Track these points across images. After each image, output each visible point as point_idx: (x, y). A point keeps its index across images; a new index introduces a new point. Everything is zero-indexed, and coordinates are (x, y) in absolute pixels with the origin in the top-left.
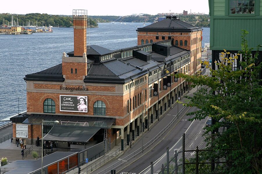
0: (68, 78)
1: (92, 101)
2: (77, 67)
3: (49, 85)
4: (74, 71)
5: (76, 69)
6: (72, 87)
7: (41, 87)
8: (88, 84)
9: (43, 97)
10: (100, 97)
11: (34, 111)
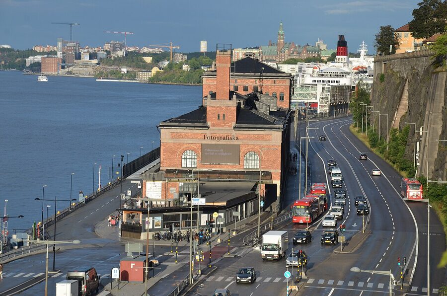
0: (214, 125)
1: (243, 153)
2: (225, 113)
3: (189, 134)
4: (221, 117)
5: (224, 115)
6: (218, 136)
7: (179, 136)
8: (238, 132)
9: (182, 149)
10: (252, 147)
11: (170, 165)
